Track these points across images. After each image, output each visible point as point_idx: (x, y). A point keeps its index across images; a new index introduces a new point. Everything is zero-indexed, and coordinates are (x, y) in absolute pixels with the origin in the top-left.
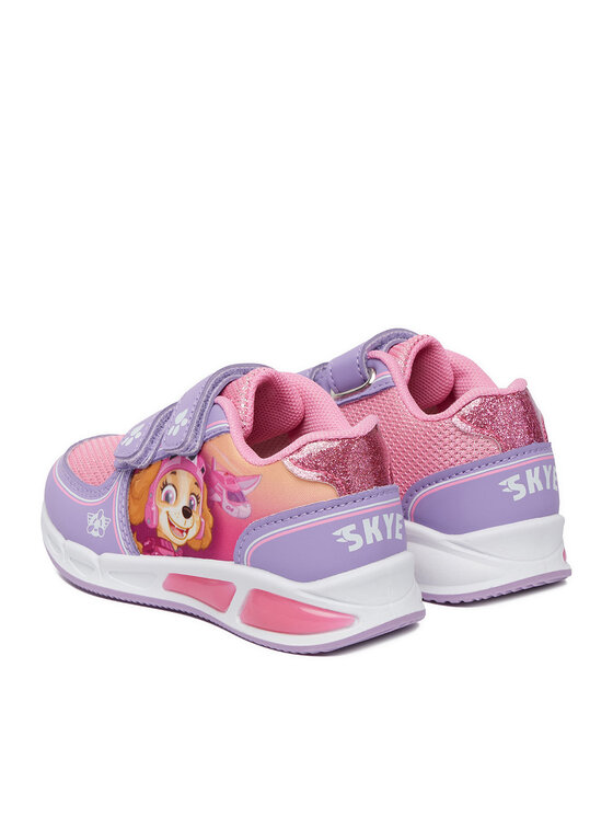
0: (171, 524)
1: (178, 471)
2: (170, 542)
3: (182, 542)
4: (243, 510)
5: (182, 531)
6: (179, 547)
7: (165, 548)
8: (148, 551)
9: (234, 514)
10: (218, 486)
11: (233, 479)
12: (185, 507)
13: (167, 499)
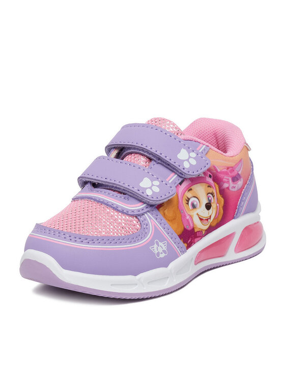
0: (201, 219)
1: (192, 187)
2: (201, 231)
4: (240, 184)
5: (207, 220)
6: (206, 230)
7: (198, 237)
8: (190, 245)
9: (236, 189)
10: (225, 178)
11: (232, 169)
12: (207, 204)
13: (194, 206)
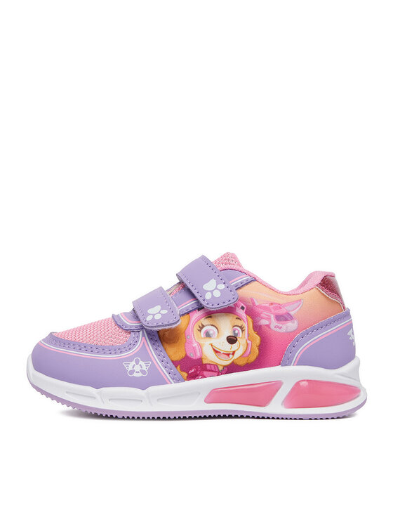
0: (216, 352)
2: (216, 366)
3: (228, 363)
4: (291, 326)
5: (228, 355)
6: (224, 367)
7: (209, 371)
8: (192, 377)
9: (282, 330)
10: (264, 314)
11: (279, 306)
12: (228, 337)
13: (208, 335)
